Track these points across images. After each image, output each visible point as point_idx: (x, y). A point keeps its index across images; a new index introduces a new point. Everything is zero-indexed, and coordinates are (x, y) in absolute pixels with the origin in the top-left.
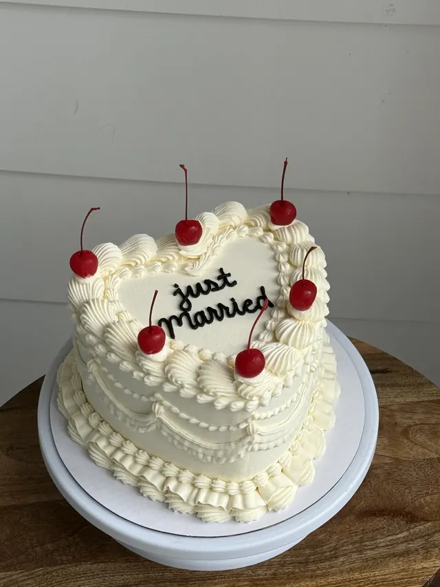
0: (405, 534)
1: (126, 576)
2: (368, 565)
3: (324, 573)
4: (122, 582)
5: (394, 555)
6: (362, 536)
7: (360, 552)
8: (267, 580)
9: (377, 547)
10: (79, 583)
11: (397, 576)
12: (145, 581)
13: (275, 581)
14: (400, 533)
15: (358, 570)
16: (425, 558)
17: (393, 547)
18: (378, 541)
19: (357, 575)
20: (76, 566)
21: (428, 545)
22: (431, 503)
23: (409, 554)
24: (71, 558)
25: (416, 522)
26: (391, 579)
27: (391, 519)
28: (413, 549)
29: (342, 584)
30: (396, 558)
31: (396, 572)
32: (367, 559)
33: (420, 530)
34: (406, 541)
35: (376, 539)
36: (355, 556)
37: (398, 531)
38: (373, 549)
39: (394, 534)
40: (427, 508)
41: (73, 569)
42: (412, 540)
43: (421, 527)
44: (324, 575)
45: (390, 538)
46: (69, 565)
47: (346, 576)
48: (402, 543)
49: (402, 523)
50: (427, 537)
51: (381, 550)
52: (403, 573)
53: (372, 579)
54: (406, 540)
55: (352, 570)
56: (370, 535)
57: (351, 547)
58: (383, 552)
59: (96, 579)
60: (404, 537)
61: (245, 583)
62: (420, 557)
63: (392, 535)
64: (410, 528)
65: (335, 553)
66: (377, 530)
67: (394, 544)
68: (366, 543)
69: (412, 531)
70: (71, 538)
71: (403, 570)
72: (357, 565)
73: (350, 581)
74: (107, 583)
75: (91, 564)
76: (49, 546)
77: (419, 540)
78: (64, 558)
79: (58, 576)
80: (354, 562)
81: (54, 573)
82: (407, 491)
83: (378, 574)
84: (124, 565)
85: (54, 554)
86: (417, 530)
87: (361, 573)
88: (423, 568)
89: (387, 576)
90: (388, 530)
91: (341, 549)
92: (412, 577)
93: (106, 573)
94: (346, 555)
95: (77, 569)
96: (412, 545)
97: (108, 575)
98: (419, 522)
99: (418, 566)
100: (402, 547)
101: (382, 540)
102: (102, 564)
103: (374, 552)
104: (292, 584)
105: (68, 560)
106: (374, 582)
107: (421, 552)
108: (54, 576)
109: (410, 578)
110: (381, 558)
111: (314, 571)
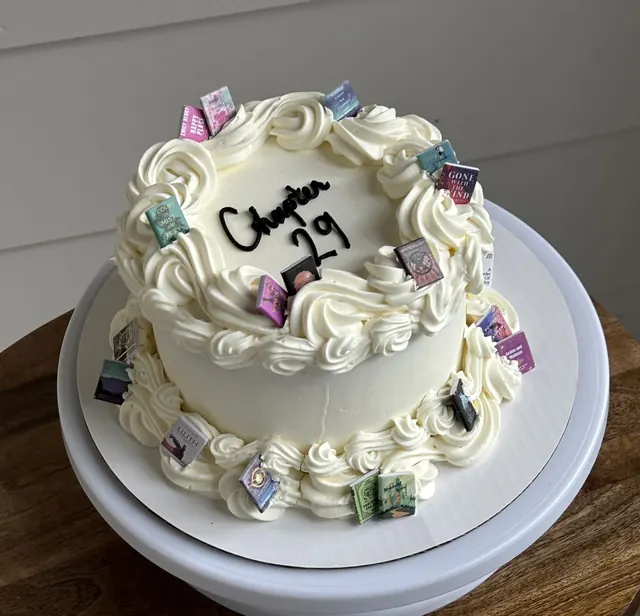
0: (588, 510)
11: (597, 580)
15: (535, 584)
16: (631, 541)
17: (577, 536)
19: (535, 593)
21: (629, 520)
22: (611, 452)
23: (604, 541)
25: (600, 487)
26: (589, 586)
28: (608, 529)
30: (587, 551)
33: (608, 497)
34: (594, 521)
37: (577, 508)
39: (573, 514)
40: (608, 462)
42: (600, 517)
43: (608, 494)
47: (519, 598)
48: (587, 525)
50: (624, 507)
51: (560, 544)
52: (605, 573)
53: (560, 593)
55: (524, 587)
58: (564, 546)
60: (589, 515)
62: (621, 541)
69: (597, 503)
71: (604, 568)
72: (531, 575)
73: (527, 606)
77: (611, 515)
80: (524, 573)
83: (567, 582)
86: (604, 498)
88: (634, 557)
92: (621, 577)
96: (605, 525)
98: (603, 485)
99: (625, 557)
100: (591, 532)
106: (565, 598)
107: (623, 532)
110: (563, 557)
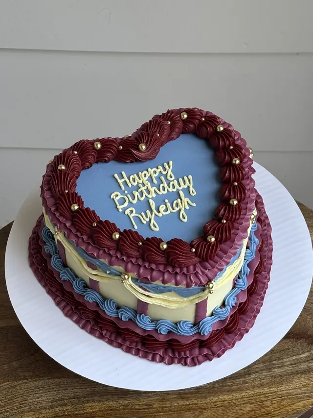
1: (76, 390)
2: (276, 381)
3: (239, 388)
4: (73, 394)
5: (297, 373)
6: (271, 355)
7: (269, 369)
8: (191, 393)
9: (283, 366)
10: (38, 395)
12: (91, 394)
13: (198, 395)
14: (303, 353)
18: (285, 360)
20: (36, 381)
24: (31, 374)
27: (296, 342)
29: (254, 398)
31: (299, 388)
32: (275, 376)
35: (283, 359)
36: (265, 373)
38: (279, 367)
41: (33, 384)
44: (240, 390)
45: (294, 358)
46: (30, 380)
49: (305, 345)
54: (307, 360)
56: (278, 355)
57: (261, 365)
59: (52, 393)
61: (174, 396)
63: (295, 355)
64: (310, 349)
65: (248, 371)
66: (284, 350)
67: (298, 363)
68: (274, 362)
70: (33, 356)
74: (61, 395)
75: (48, 379)
76: (15, 363)
78: (27, 374)
79: (21, 389)
81: (18, 387)
82: (308, 317)
84: (75, 381)
85: (18, 371)
87: (271, 388)
89: (291, 391)
90: (293, 351)
91: (253, 367)
93: (61, 387)
94: (257, 372)
95: (37, 383)
97: (61, 389)
101: (287, 360)
102: (57, 380)
103: (280, 370)
104: (212, 397)
105: (29, 376)
108: (17, 389)
109: (310, 393)
111: (231, 386)
